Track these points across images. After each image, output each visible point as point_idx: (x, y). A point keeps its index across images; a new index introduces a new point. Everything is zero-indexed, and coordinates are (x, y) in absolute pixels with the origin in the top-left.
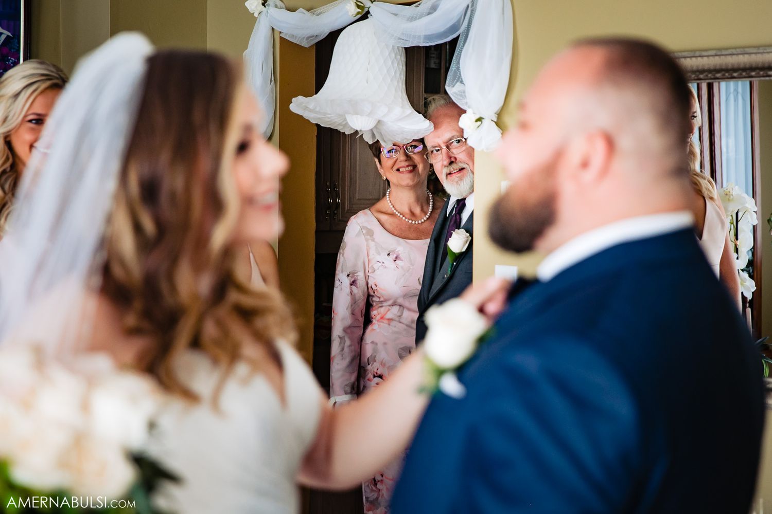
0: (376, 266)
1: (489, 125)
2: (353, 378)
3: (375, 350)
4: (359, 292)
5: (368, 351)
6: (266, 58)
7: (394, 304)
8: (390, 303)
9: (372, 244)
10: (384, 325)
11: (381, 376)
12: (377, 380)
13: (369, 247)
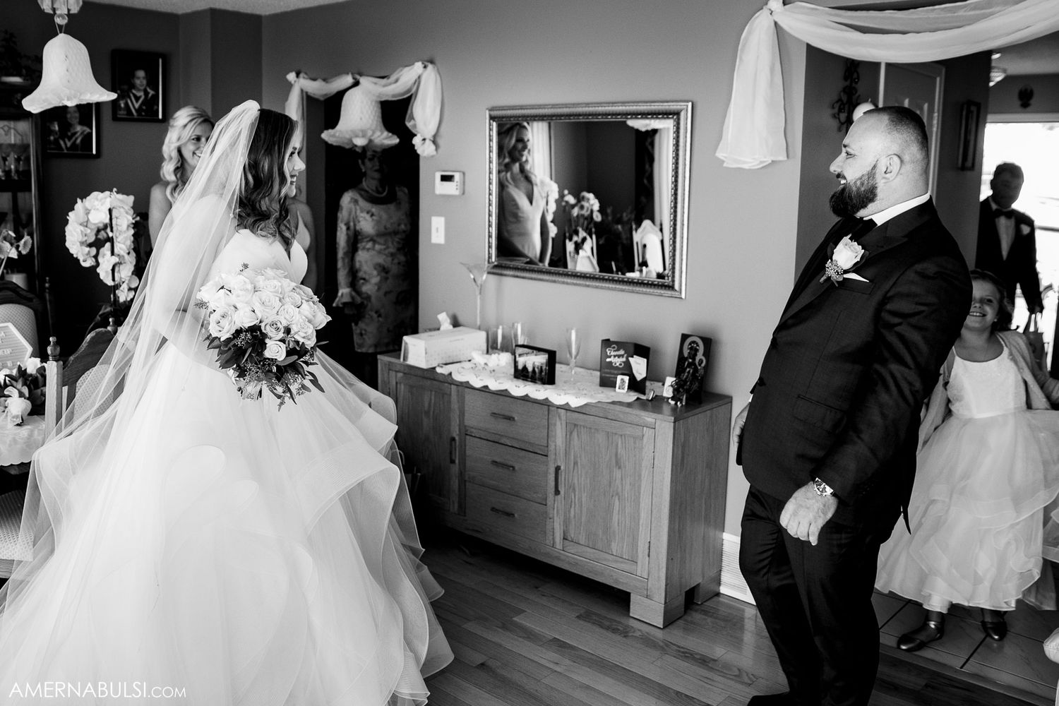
0: (361, 219)
1: (428, 143)
2: (350, 279)
3: (361, 265)
4: (351, 233)
5: (357, 265)
6: (299, 106)
7: (370, 240)
8: (368, 239)
9: (358, 208)
10: (365, 252)
11: (364, 279)
12: (362, 281)
13: (356, 209)
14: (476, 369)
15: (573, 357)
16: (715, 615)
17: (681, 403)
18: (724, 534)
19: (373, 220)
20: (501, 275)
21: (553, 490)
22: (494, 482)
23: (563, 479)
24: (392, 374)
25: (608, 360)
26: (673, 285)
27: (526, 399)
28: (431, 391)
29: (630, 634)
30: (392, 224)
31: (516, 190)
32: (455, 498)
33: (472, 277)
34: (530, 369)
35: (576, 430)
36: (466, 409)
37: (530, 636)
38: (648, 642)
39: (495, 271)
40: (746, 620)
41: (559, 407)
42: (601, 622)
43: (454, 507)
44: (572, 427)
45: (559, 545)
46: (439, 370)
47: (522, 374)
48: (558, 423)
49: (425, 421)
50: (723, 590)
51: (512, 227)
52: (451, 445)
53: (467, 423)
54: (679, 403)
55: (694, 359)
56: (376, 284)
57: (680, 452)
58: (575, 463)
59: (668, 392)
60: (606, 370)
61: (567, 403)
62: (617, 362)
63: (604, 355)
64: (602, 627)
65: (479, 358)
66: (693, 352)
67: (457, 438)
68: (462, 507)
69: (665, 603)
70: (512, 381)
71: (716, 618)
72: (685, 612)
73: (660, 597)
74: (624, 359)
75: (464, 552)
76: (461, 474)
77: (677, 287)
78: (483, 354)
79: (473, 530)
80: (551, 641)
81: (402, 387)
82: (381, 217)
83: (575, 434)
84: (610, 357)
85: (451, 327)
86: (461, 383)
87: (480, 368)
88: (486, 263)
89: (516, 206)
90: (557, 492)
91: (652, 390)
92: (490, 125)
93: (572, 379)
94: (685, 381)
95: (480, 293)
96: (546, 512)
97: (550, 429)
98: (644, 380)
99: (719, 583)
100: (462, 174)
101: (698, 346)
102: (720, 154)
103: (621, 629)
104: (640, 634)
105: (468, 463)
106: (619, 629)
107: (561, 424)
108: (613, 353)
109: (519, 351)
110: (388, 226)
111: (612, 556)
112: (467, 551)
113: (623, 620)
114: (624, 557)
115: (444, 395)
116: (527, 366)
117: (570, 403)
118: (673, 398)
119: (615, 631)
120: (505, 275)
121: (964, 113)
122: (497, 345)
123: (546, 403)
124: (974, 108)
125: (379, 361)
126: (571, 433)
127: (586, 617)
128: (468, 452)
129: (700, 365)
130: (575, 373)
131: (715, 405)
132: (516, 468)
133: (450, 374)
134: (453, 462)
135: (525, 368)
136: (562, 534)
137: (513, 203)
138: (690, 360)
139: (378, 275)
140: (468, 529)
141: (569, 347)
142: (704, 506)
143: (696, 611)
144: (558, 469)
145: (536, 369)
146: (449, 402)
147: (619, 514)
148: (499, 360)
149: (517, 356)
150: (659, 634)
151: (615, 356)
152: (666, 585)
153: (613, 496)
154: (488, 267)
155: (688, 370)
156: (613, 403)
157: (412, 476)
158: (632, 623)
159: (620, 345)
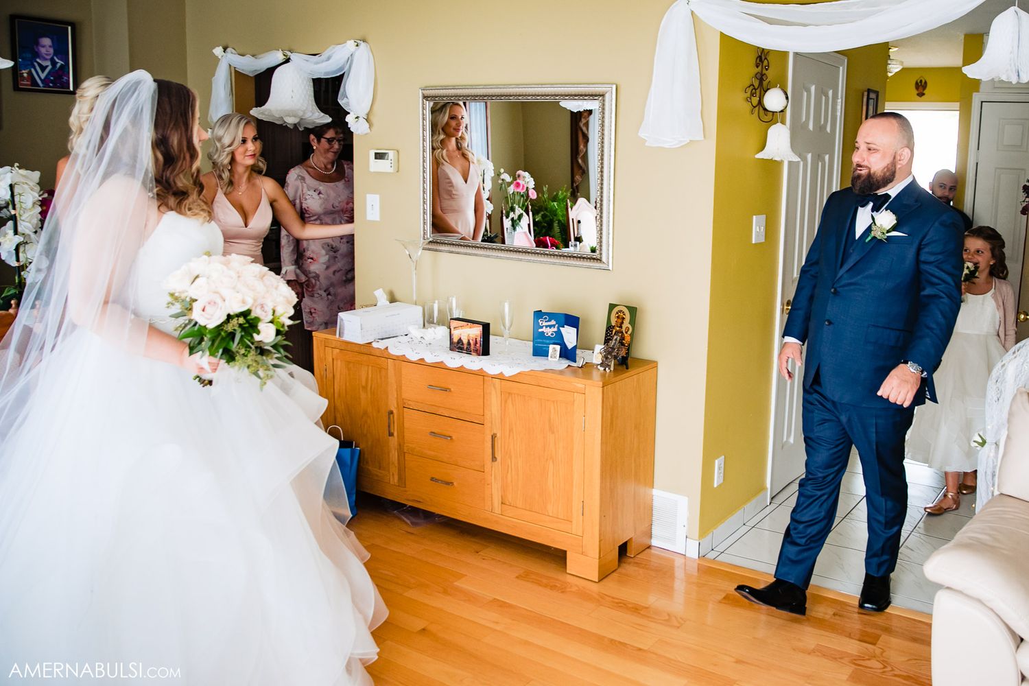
0: (308, 197)
1: (362, 121)
3: (308, 245)
5: (305, 244)
7: (317, 219)
8: (315, 218)
9: (305, 185)
11: (312, 259)
12: (310, 260)
13: (302, 186)
14: (413, 343)
15: (507, 328)
16: (647, 567)
17: (609, 369)
18: (654, 490)
19: (320, 198)
20: (436, 250)
21: (491, 457)
22: (433, 453)
23: (499, 445)
24: (329, 350)
25: (540, 330)
26: (601, 258)
27: (461, 370)
28: (368, 366)
29: (568, 590)
30: (340, 202)
31: (452, 168)
32: (394, 470)
33: (408, 253)
34: (465, 341)
35: (510, 398)
36: (403, 382)
37: (471, 598)
38: (584, 595)
39: (430, 247)
40: (676, 569)
41: (493, 377)
42: (538, 580)
43: (394, 480)
44: (506, 396)
45: (497, 509)
46: (375, 345)
47: (457, 346)
48: (493, 392)
49: (363, 395)
50: (654, 542)
51: (446, 204)
52: (389, 418)
53: (405, 395)
54: (607, 369)
55: (621, 327)
56: (324, 263)
57: (609, 414)
58: (511, 430)
59: (597, 358)
60: (538, 340)
61: (502, 373)
62: (549, 332)
63: (536, 326)
64: (540, 585)
65: (416, 332)
66: (620, 321)
67: (395, 412)
68: (402, 478)
69: (600, 558)
70: (448, 354)
71: (647, 569)
72: (619, 566)
73: (594, 553)
74: (556, 329)
75: (406, 523)
76: (400, 447)
77: (604, 259)
78: (419, 328)
79: (414, 501)
80: (491, 601)
81: (339, 362)
82: (328, 196)
83: (509, 401)
84: (542, 327)
85: (388, 303)
86: (398, 357)
87: (417, 341)
88: (422, 239)
89: (450, 183)
90: (494, 458)
91: (582, 357)
92: (423, 104)
93: (506, 350)
94: (613, 349)
95: (416, 269)
96: (484, 479)
97: (485, 398)
98: (575, 348)
99: (651, 537)
100: (396, 152)
101: (624, 315)
102: (642, 134)
103: (559, 585)
104: (577, 588)
105: (407, 434)
106: (556, 586)
107: (496, 392)
108: (545, 324)
109: (454, 324)
110: (336, 204)
111: (548, 517)
112: (408, 522)
113: (561, 577)
114: (560, 517)
115: (381, 369)
116: (462, 339)
117: (504, 373)
118: (602, 365)
119: (553, 587)
120: (440, 251)
121: (865, 99)
122: (433, 319)
123: (481, 374)
124: (873, 96)
125: (314, 338)
126: (506, 401)
127: (524, 577)
128: (406, 425)
129: (626, 333)
130: (509, 344)
131: (640, 369)
132: (454, 438)
133: (387, 348)
134: (391, 434)
135: (460, 341)
136: (500, 499)
137: (448, 180)
138: (618, 329)
139: (327, 254)
140: (408, 500)
141: (503, 319)
142: (633, 465)
143: (629, 563)
144: (493, 437)
145: (471, 341)
146: (386, 377)
147: (553, 476)
148: (435, 334)
149: (452, 329)
150: (595, 588)
151: (547, 326)
152: (600, 541)
153: (547, 460)
154: (424, 242)
155: (615, 337)
156: (546, 371)
157: (351, 451)
158: (569, 579)
159: (551, 316)
